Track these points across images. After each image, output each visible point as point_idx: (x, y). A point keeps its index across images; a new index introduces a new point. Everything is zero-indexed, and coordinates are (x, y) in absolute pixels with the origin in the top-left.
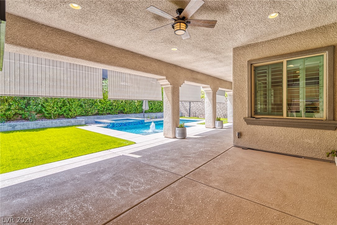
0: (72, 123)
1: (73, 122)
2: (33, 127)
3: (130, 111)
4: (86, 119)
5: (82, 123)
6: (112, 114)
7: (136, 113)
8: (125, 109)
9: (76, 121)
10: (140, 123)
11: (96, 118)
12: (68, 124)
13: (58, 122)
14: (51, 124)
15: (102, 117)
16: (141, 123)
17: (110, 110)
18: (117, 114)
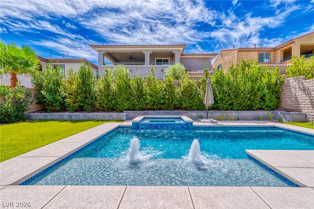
0: (113, 118)
1: (114, 116)
2: (82, 118)
3: (191, 107)
4: (133, 113)
5: (123, 118)
6: (165, 110)
7: (202, 110)
8: (183, 103)
9: (117, 116)
10: (183, 127)
11: (143, 113)
12: (110, 118)
13: (102, 116)
14: (96, 117)
15: (150, 113)
16: (185, 126)
17: (163, 104)
18: (171, 110)
